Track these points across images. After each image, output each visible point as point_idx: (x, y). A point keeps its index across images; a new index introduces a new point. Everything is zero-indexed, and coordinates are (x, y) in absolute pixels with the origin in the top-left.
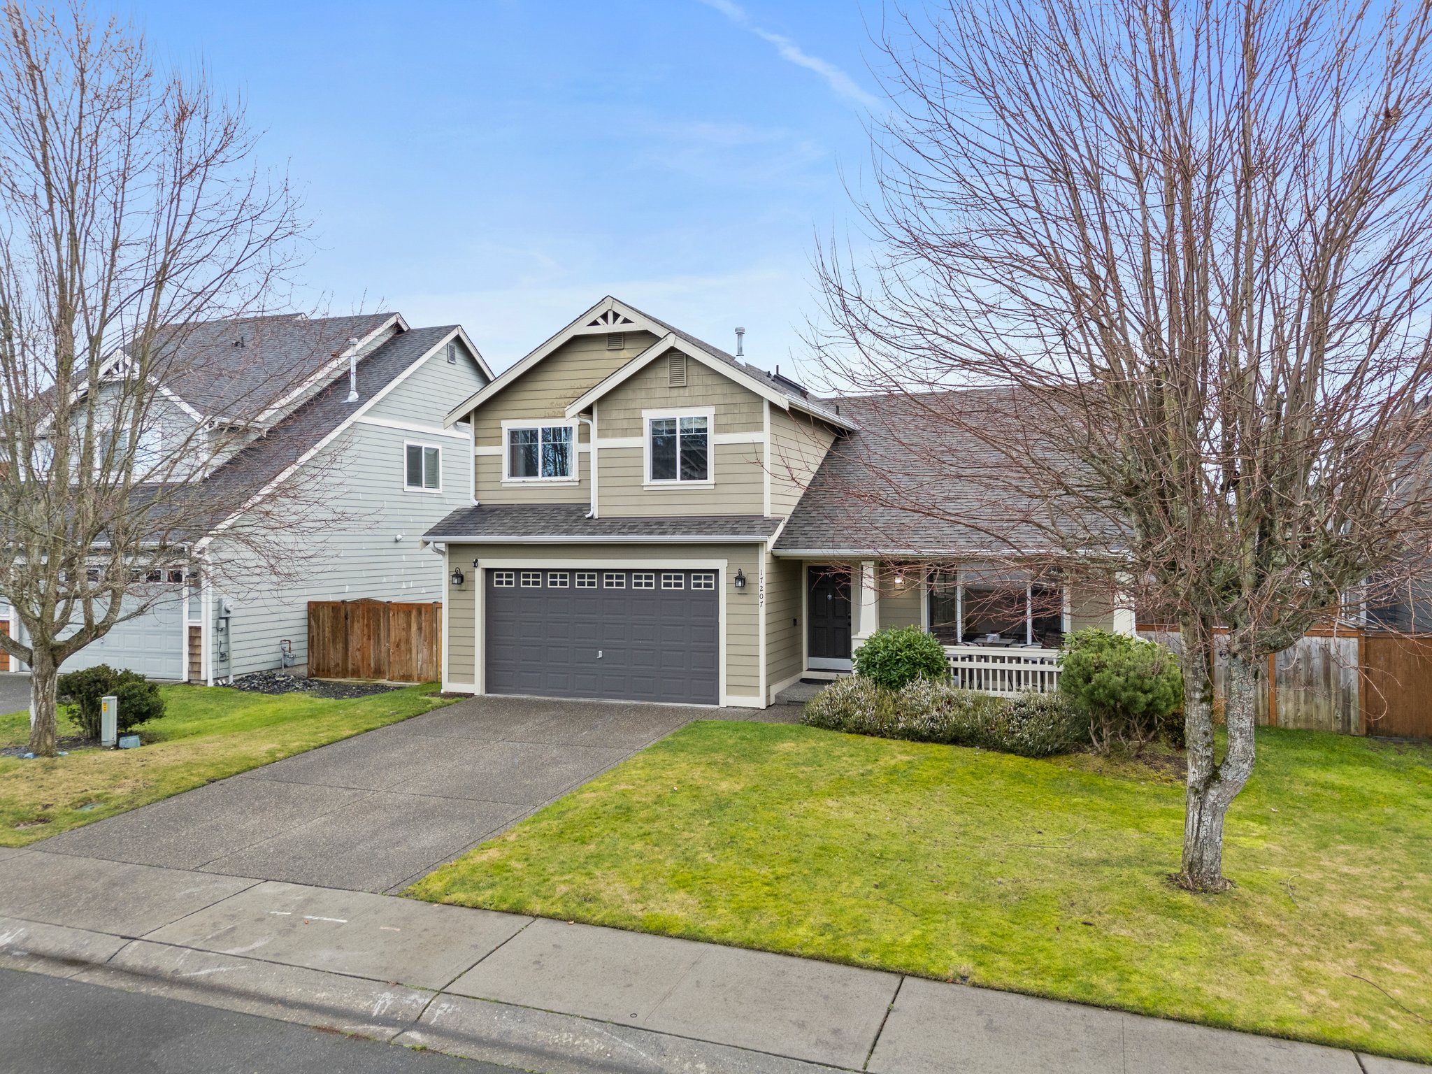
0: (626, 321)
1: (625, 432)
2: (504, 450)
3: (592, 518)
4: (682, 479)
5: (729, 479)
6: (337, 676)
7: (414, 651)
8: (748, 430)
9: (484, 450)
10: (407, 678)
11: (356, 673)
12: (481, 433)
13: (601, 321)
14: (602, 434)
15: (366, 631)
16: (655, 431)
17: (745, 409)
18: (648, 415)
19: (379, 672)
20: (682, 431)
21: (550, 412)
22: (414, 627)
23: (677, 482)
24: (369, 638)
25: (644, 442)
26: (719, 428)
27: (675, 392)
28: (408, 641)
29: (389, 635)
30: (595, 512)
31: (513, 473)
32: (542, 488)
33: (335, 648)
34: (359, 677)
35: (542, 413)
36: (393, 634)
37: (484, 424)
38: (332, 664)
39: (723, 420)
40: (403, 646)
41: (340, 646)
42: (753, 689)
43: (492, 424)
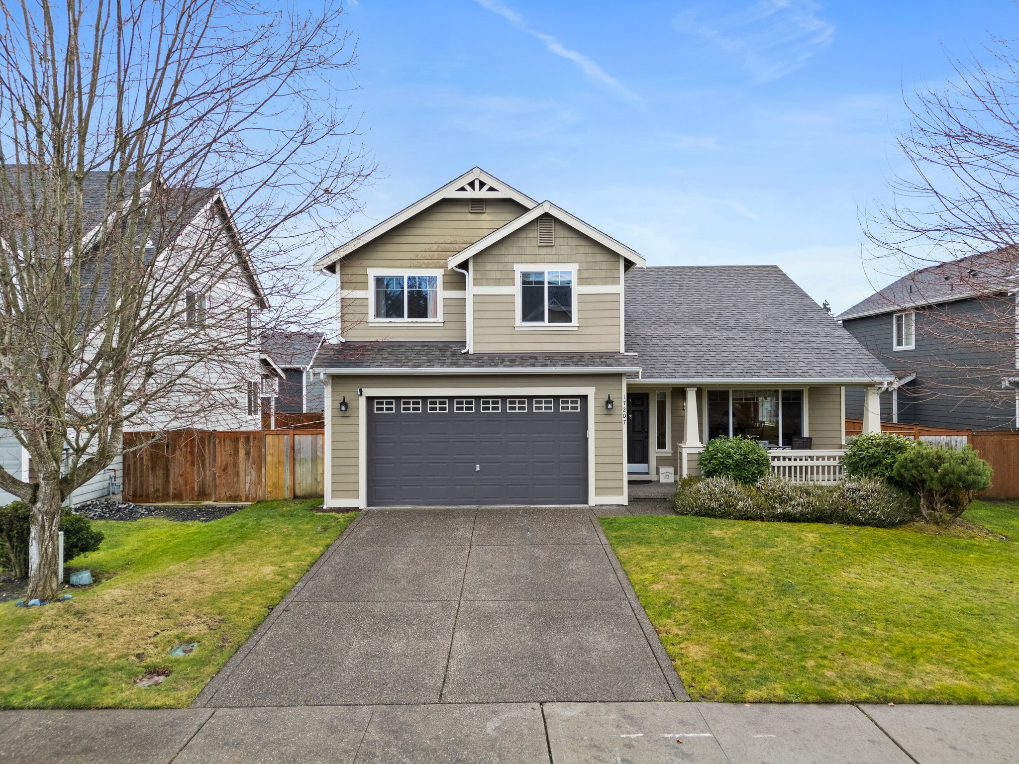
0: (491, 189)
1: (498, 282)
2: (370, 294)
3: (467, 353)
4: (550, 321)
5: (590, 322)
6: (157, 500)
7: (242, 474)
8: (606, 284)
9: (348, 294)
10: (236, 498)
11: (178, 497)
12: (346, 278)
13: (468, 188)
14: (476, 282)
15: (189, 458)
16: (524, 282)
17: (604, 266)
18: (519, 269)
19: (203, 494)
20: (549, 283)
21: (416, 263)
22: (242, 452)
23: (545, 324)
24: (193, 464)
25: (516, 290)
26: (582, 281)
27: (543, 250)
28: (235, 465)
29: (215, 460)
30: (470, 348)
31: (378, 315)
32: (408, 328)
33: (155, 475)
34: (181, 500)
35: (408, 263)
36: (219, 460)
37: (350, 271)
38: (151, 489)
39: (586, 275)
40: (230, 470)
41: (160, 473)
42: (618, 490)
43: (359, 271)
